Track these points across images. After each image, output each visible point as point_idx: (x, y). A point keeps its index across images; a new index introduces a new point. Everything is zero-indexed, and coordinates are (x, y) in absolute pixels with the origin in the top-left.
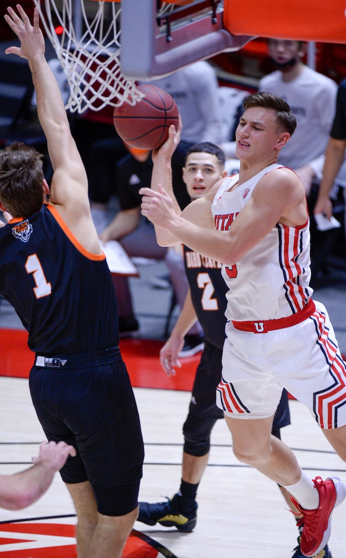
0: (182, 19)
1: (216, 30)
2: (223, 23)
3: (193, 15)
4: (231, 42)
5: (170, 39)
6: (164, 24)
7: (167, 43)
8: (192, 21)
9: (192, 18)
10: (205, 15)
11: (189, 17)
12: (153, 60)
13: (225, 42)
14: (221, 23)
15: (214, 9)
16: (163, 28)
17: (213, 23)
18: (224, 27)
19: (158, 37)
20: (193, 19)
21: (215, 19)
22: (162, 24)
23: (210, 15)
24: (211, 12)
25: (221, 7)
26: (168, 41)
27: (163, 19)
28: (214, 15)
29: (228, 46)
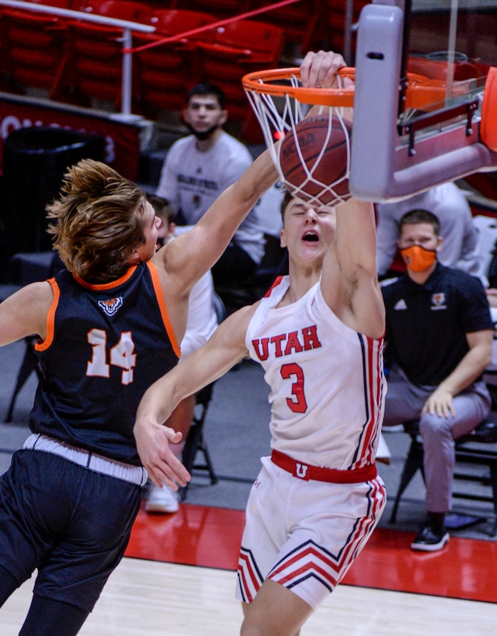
0: (430, 128)
1: (471, 143)
2: (479, 135)
3: (444, 123)
4: (489, 161)
5: (414, 152)
6: (406, 133)
7: (410, 158)
8: (441, 131)
9: (441, 127)
10: (459, 125)
11: (439, 125)
12: (391, 177)
13: (482, 160)
14: (477, 136)
15: (470, 118)
16: (406, 138)
17: (468, 134)
18: (481, 141)
19: (398, 149)
20: (443, 129)
21: (470, 130)
22: (404, 133)
23: (463, 124)
24: (466, 121)
25: (478, 116)
26: (410, 155)
27: (406, 126)
28: (469, 125)
29: (485, 164)
